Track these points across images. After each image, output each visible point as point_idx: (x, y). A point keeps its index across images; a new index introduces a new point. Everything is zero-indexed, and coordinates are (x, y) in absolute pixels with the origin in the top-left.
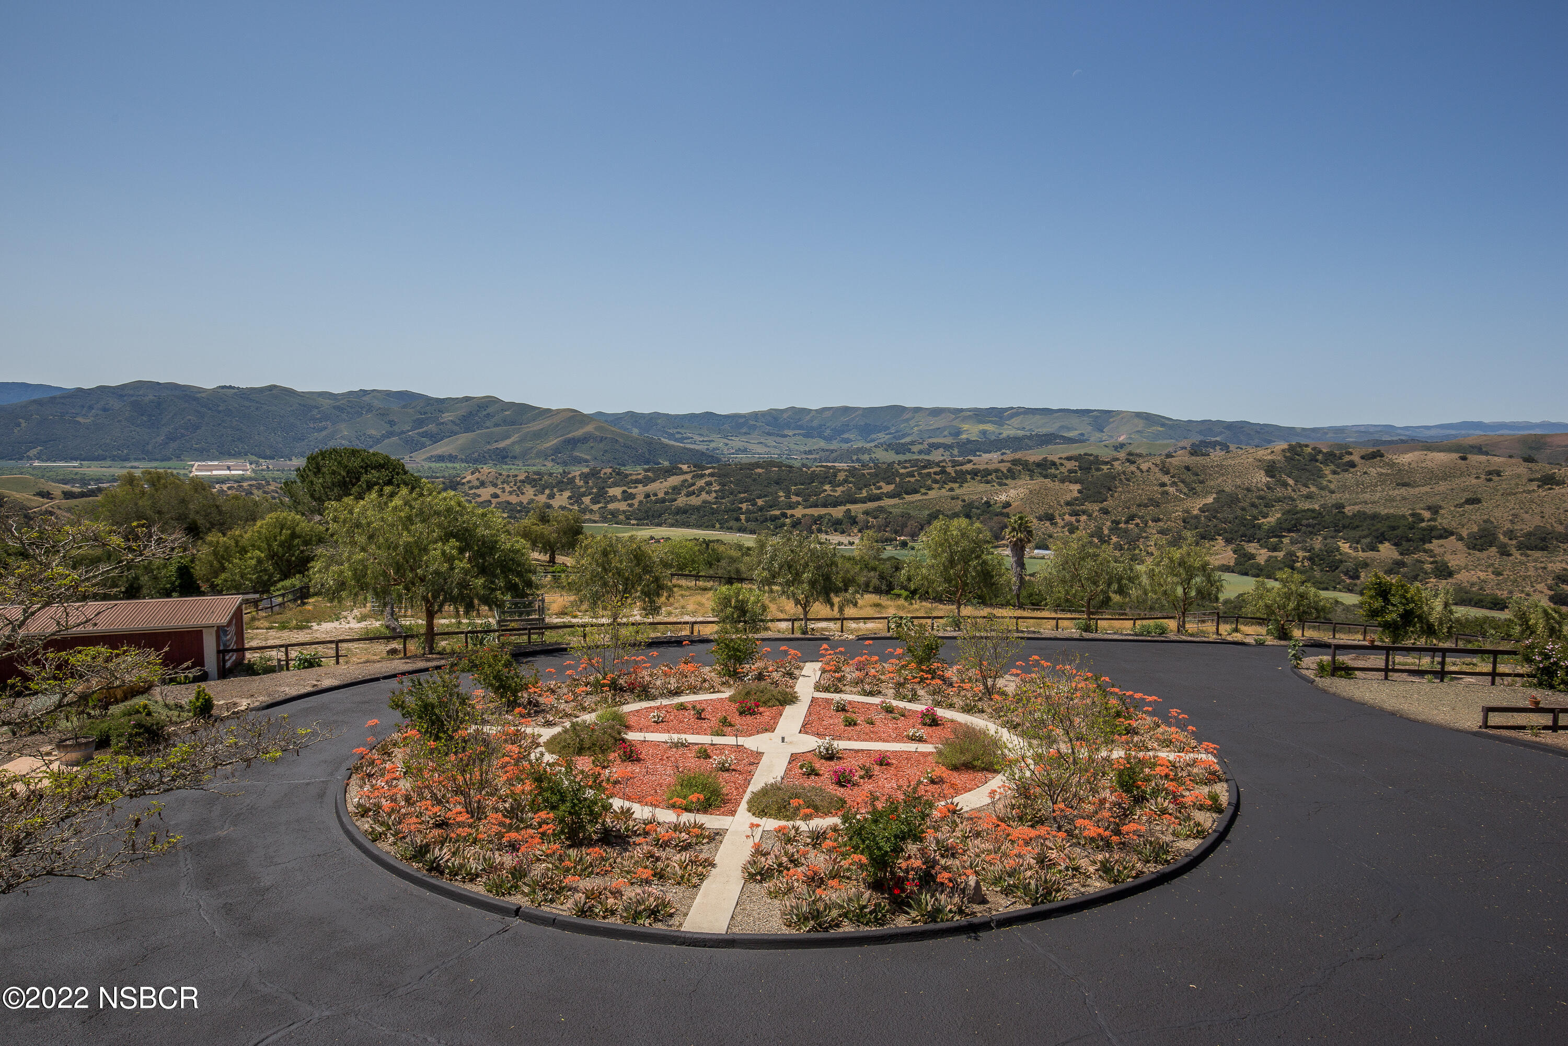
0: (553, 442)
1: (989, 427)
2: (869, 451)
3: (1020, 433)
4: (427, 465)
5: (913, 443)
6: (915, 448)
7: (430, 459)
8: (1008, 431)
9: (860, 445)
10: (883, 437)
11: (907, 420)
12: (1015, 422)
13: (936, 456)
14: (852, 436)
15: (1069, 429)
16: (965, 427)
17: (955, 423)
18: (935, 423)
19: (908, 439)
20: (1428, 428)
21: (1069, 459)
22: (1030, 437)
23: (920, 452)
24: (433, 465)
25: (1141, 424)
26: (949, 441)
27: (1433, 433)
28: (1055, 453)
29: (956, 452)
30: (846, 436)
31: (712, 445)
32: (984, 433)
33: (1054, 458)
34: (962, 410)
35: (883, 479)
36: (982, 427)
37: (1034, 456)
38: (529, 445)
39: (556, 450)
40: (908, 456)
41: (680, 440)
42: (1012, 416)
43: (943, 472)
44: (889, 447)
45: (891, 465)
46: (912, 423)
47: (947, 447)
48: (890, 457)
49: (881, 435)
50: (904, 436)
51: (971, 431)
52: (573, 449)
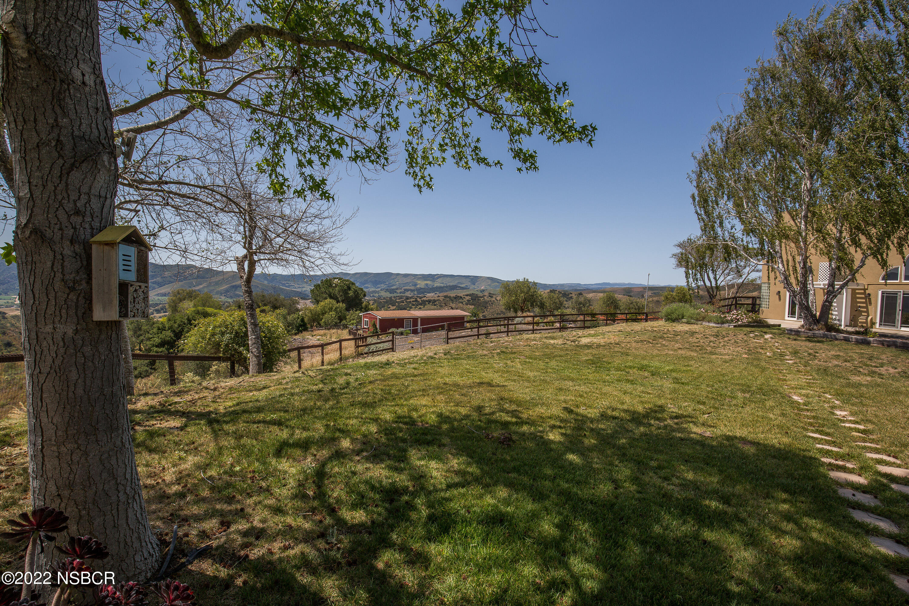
0: (225, 287)
1: (429, 282)
2: (378, 292)
3: (442, 285)
4: (157, 298)
5: (397, 289)
6: (398, 291)
7: (158, 295)
8: (436, 284)
9: (373, 289)
10: (383, 286)
11: (394, 279)
12: (439, 280)
13: (408, 294)
14: (369, 286)
15: (462, 284)
16: (419, 282)
17: (415, 280)
18: (406, 280)
19: (394, 287)
20: (592, 285)
21: (467, 295)
22: (447, 287)
23: (400, 293)
24: (160, 298)
25: (490, 282)
26: (412, 288)
27: (593, 287)
28: (461, 293)
29: (416, 293)
30: (366, 285)
31: (304, 289)
32: (427, 285)
33: (461, 295)
34: (417, 275)
35: (391, 304)
36: (426, 282)
37: (452, 294)
38: (212, 288)
39: (227, 291)
40: (395, 295)
41: (289, 287)
42: (438, 278)
43: (416, 301)
44: (387, 290)
45: (391, 298)
46: (396, 280)
47: (412, 291)
48: (388, 295)
49: (382, 285)
50: (393, 285)
51: (421, 284)
52: (235, 290)
